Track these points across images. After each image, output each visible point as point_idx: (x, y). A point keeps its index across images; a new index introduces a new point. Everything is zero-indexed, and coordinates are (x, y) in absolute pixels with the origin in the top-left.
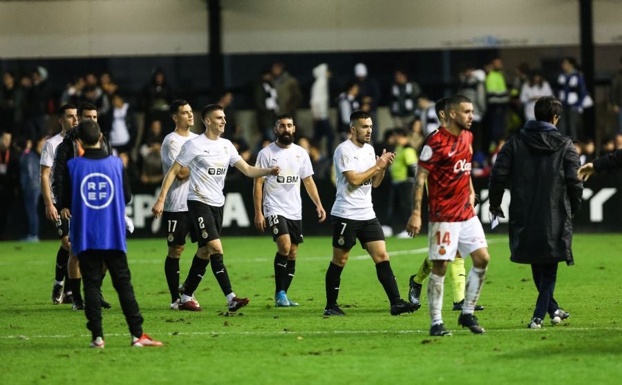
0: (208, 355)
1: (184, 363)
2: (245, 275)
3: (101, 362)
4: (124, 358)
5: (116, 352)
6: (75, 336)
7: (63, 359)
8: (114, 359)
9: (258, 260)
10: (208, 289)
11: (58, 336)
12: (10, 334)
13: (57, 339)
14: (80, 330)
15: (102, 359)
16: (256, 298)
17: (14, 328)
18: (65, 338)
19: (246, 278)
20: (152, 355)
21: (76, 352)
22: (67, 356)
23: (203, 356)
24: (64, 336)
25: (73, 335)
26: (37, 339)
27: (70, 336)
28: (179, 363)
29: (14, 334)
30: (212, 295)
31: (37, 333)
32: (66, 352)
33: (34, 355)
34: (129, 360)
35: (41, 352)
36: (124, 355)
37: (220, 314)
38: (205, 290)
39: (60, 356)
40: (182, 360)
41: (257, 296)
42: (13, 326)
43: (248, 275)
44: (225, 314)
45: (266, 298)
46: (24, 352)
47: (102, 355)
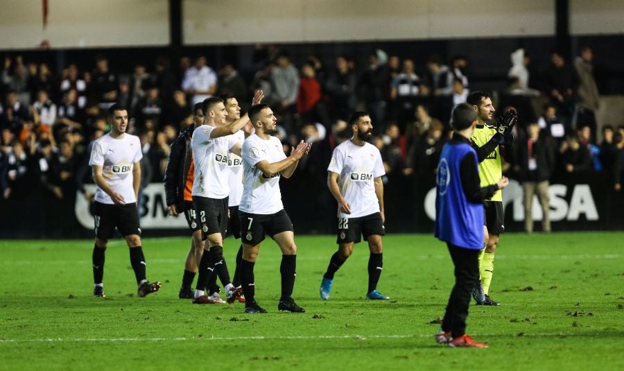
0: (556, 358)
1: (530, 365)
2: (594, 273)
3: (441, 363)
4: (466, 360)
5: (458, 353)
6: (414, 336)
7: (402, 361)
8: (456, 360)
9: (608, 256)
10: (555, 287)
11: (396, 336)
12: (346, 334)
13: (395, 339)
14: (419, 330)
15: (442, 361)
16: (606, 297)
17: (350, 327)
18: (403, 339)
19: (596, 276)
20: (496, 357)
21: (416, 353)
22: (406, 357)
23: (550, 358)
24: (403, 337)
25: (412, 336)
26: (375, 339)
27: (409, 336)
28: (525, 366)
29: (350, 334)
30: (559, 294)
31: (374, 333)
32: (405, 352)
33: (371, 356)
34: (471, 362)
35: (378, 353)
36: (466, 357)
37: (568, 314)
38: (552, 288)
39: (398, 357)
40: (527, 363)
41: (607, 294)
42: (349, 325)
43: (597, 273)
44: (573, 314)
45: (617, 297)
46: (360, 353)
47: (442, 356)
